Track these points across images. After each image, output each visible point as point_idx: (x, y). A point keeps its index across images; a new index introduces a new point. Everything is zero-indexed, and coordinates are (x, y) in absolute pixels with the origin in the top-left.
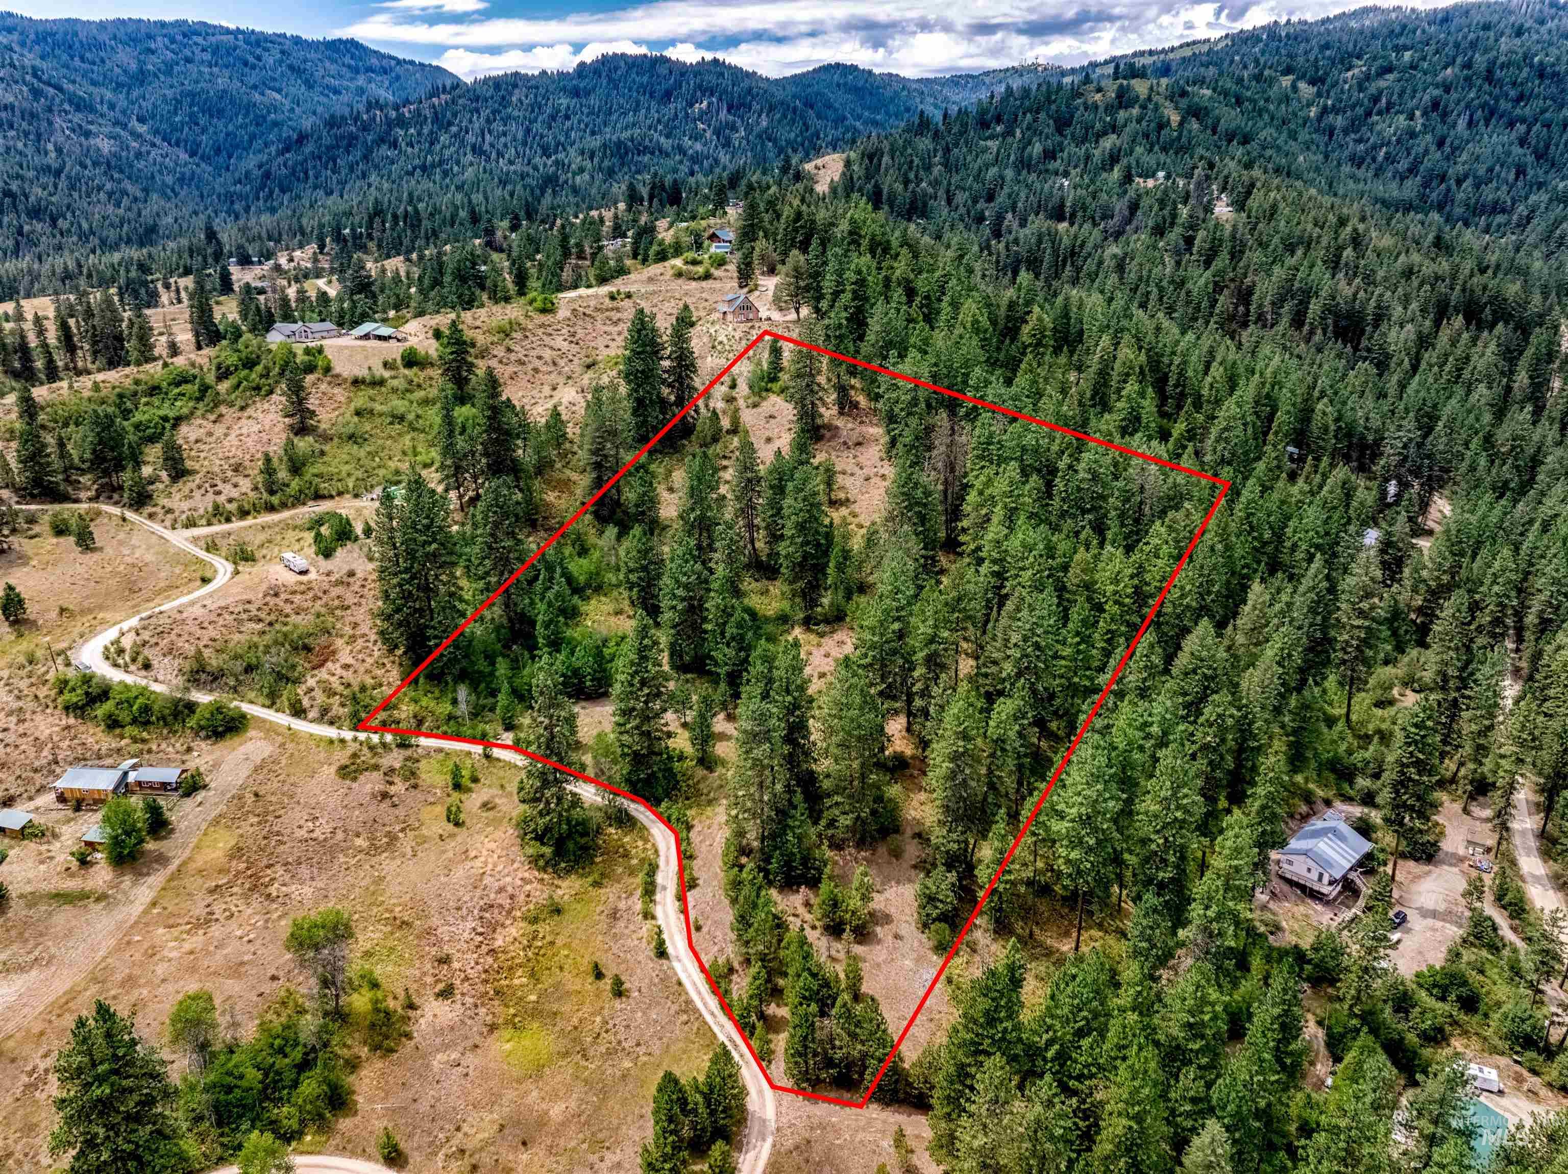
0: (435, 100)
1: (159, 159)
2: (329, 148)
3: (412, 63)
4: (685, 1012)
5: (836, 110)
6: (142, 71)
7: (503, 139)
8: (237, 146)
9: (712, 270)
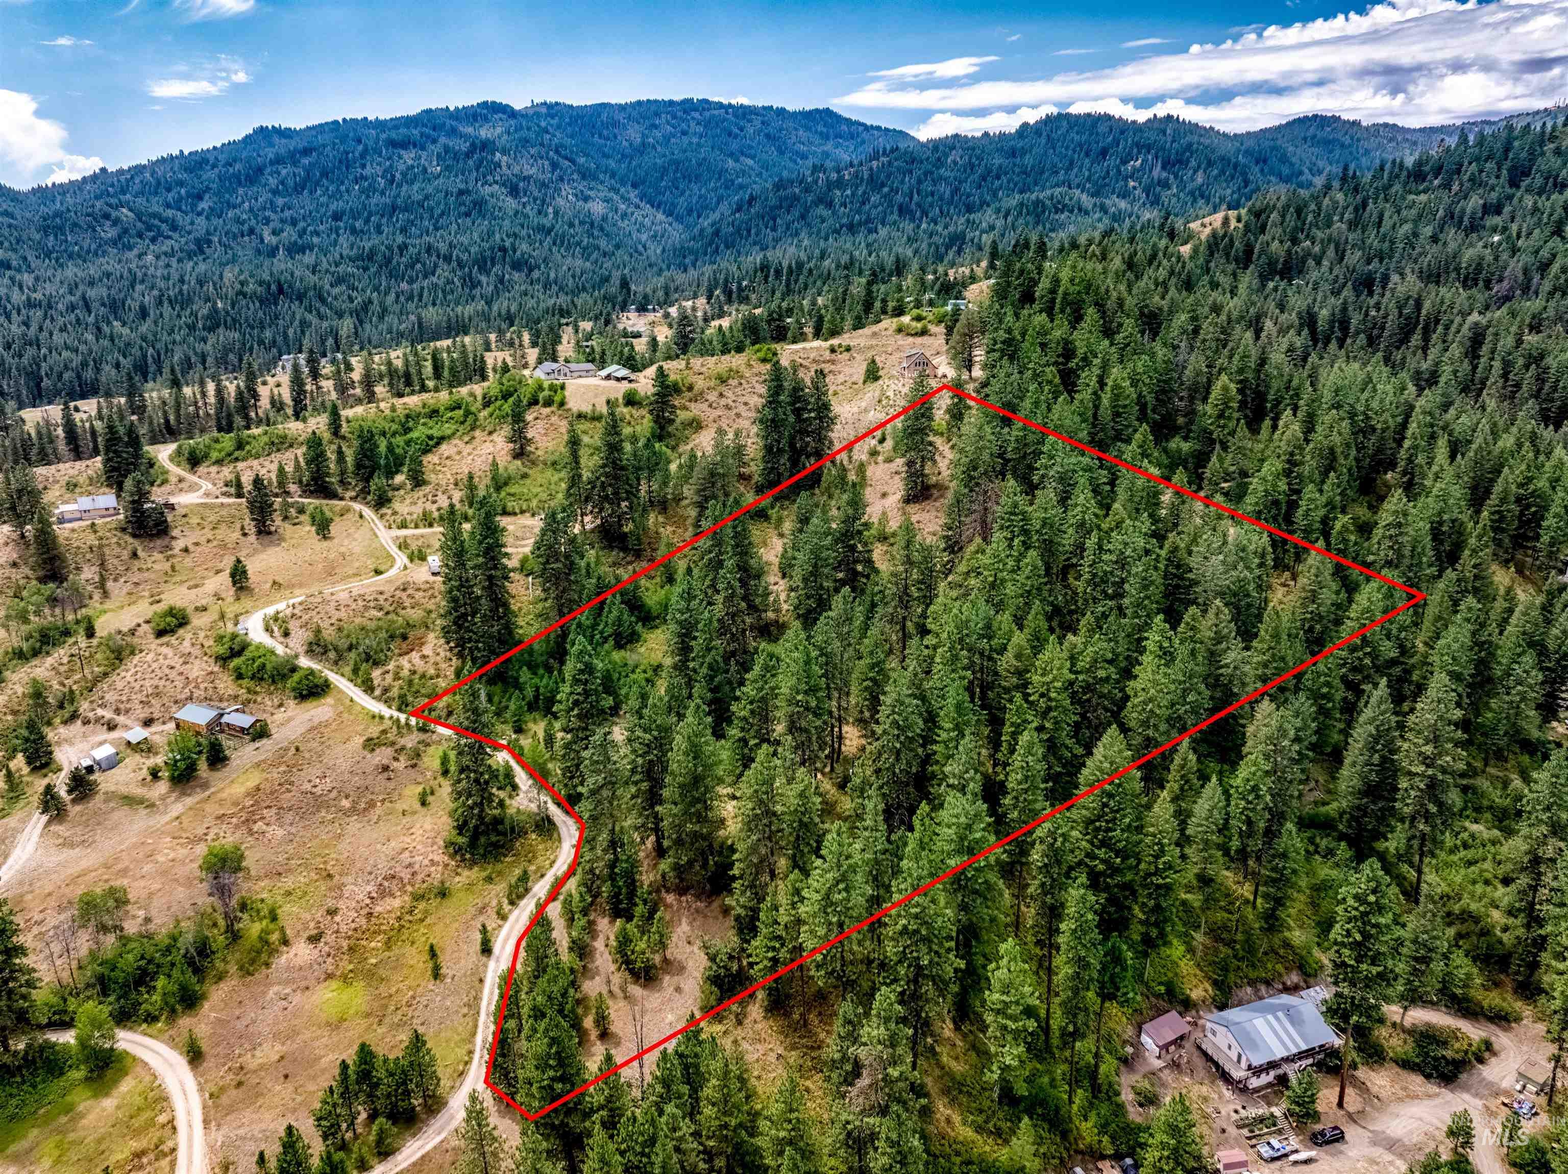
0: (875, 164)
1: (640, 219)
2: (772, 208)
3: (878, 128)
4: (470, 1006)
5: (1292, 165)
6: (643, 144)
7: (930, 199)
8: (706, 207)
9: (930, 326)
